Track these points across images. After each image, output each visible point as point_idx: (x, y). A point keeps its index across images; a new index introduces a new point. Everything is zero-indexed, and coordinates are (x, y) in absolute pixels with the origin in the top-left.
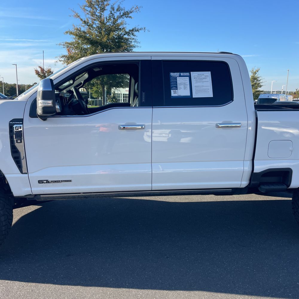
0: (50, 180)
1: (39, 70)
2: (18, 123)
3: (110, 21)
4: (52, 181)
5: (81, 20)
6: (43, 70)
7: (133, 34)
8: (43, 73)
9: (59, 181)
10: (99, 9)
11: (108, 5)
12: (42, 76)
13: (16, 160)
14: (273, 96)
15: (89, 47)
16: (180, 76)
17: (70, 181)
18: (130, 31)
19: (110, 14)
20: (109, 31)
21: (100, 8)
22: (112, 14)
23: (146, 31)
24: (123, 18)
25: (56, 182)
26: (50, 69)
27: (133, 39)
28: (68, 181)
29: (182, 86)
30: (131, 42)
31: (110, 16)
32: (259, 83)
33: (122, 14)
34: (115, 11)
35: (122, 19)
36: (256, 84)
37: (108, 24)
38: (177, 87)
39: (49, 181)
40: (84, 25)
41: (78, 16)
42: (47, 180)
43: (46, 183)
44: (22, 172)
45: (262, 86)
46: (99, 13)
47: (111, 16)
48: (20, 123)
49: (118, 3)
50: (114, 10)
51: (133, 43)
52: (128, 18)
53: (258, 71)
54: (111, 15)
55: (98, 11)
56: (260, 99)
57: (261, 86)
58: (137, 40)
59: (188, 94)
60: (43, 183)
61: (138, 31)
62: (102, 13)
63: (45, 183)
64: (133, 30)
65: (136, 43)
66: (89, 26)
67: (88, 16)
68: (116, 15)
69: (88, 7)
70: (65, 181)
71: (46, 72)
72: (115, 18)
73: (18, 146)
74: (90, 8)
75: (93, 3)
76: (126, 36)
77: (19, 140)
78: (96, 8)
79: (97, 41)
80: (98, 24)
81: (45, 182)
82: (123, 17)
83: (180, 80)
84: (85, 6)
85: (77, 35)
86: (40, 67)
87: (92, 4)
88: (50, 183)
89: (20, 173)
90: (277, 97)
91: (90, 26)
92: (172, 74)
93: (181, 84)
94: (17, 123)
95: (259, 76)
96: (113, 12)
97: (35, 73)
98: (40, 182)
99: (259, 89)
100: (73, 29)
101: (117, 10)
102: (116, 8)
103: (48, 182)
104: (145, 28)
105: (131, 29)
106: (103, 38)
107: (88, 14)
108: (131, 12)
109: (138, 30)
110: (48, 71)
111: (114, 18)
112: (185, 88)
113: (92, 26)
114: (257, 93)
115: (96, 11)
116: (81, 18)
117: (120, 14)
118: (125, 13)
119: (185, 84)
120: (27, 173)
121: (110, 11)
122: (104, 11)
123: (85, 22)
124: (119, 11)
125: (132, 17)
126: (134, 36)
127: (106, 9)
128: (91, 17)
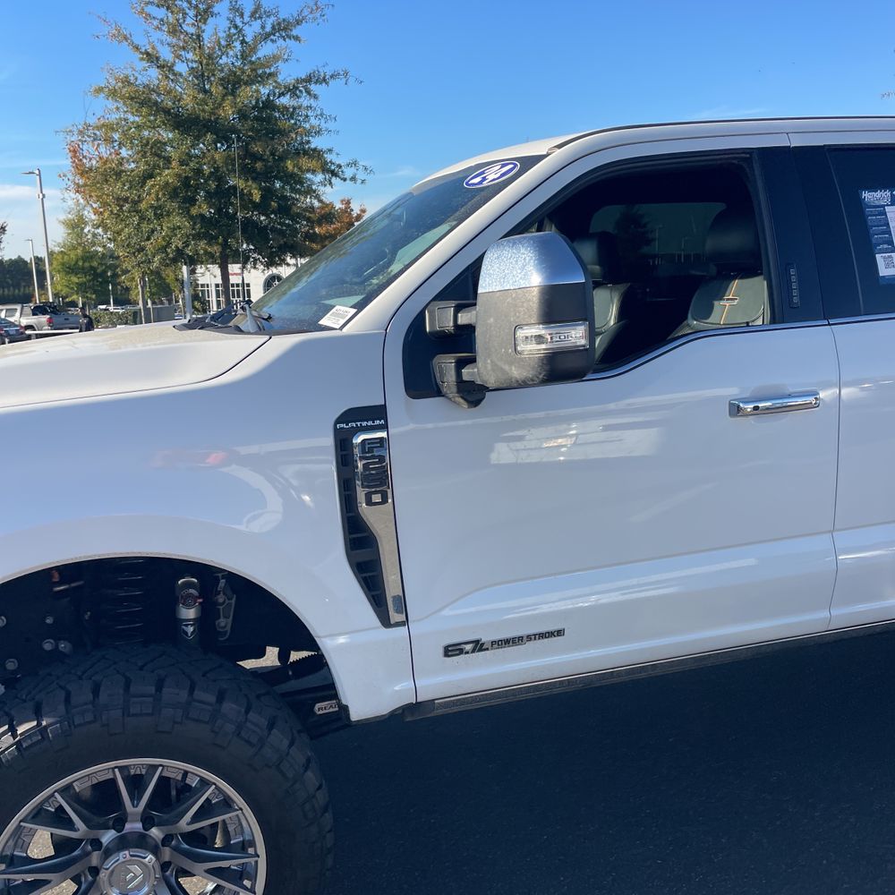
0: (486, 638)
2: (370, 423)
3: (231, 52)
4: (493, 643)
5: (137, 48)
7: (309, 94)
9: (520, 639)
10: (192, 13)
13: (364, 575)
15: (170, 135)
17: (560, 633)
18: (298, 81)
19: (230, 28)
20: (233, 83)
21: (196, 7)
22: (236, 27)
23: (351, 80)
24: (272, 40)
25: (507, 642)
28: (550, 634)
30: (307, 116)
31: (230, 36)
33: (268, 29)
34: (246, 19)
35: (270, 43)
37: (224, 60)
39: (483, 644)
41: (126, 38)
42: (477, 642)
43: (473, 651)
44: (386, 622)
46: (193, 24)
47: (235, 35)
48: (377, 422)
50: (242, 15)
51: (313, 121)
54: (233, 31)
55: (189, 21)
58: (324, 109)
60: (461, 652)
62: (203, 27)
63: (467, 653)
64: (309, 80)
65: (322, 122)
66: (161, 67)
67: (157, 36)
68: (251, 31)
69: (158, 6)
70: (542, 636)
72: (246, 43)
73: (373, 516)
74: (163, 10)
76: (285, 100)
77: (376, 492)
78: (182, 9)
79: (198, 117)
80: (192, 60)
81: (468, 647)
82: (272, 37)
84: (148, 4)
88: (487, 649)
89: (380, 624)
91: (166, 68)
94: (364, 424)
96: (238, 21)
98: (452, 650)
101: (253, 15)
102: (248, 6)
103: (478, 646)
104: (346, 74)
105: (304, 76)
107: (160, 29)
108: (298, 22)
109: (324, 78)
111: (243, 42)
113: (171, 69)
115: (184, 18)
116: (136, 42)
117: (263, 27)
118: (279, 24)
120: (405, 623)
121: (228, 19)
122: (210, 20)
123: (151, 58)
124: (260, 18)
125: (302, 39)
126: (315, 97)
127: (215, 10)
128: (170, 39)
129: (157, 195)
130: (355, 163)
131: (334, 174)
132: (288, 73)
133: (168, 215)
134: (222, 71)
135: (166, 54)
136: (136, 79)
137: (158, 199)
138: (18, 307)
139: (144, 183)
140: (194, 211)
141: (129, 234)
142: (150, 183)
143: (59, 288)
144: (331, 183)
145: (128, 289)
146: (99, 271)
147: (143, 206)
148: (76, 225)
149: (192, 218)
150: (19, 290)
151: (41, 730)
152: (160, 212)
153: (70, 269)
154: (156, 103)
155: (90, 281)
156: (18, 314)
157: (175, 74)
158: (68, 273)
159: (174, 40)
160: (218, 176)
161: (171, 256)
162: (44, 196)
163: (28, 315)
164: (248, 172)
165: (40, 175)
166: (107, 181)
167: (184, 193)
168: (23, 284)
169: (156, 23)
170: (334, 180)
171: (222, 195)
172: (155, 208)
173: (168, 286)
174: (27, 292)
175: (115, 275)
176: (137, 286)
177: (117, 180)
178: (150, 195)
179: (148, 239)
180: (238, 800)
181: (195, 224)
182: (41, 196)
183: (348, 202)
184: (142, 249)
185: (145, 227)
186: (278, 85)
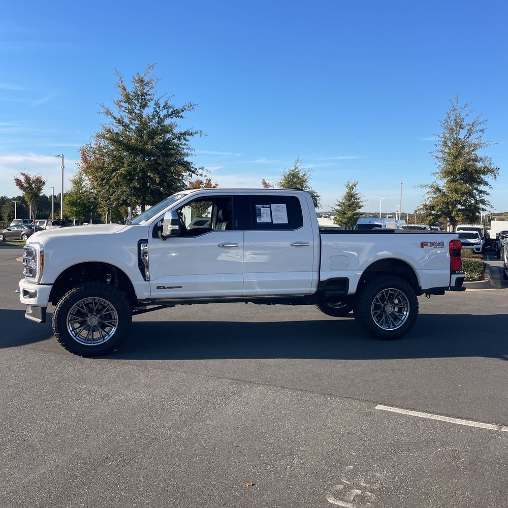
0: (166, 286)
1: (22, 179)
3: (154, 121)
5: (115, 118)
6: (28, 179)
7: (185, 139)
8: (29, 183)
9: (173, 287)
10: (139, 105)
11: (152, 100)
12: (27, 188)
13: (142, 270)
14: (377, 222)
15: (125, 154)
16: (263, 207)
17: (181, 287)
18: (181, 134)
20: (153, 134)
21: (141, 103)
22: (156, 111)
23: (203, 135)
25: (170, 287)
26: (40, 178)
27: (185, 144)
28: (179, 287)
29: (265, 215)
30: (183, 148)
31: (154, 115)
32: (359, 203)
33: (170, 113)
34: (161, 108)
35: (170, 118)
36: (353, 203)
37: (150, 124)
38: (261, 215)
40: (117, 125)
41: (111, 114)
45: (362, 206)
46: (139, 110)
48: (146, 242)
49: (165, 99)
50: (159, 107)
51: (185, 151)
52: (178, 119)
53: (355, 186)
54: (155, 113)
55: (137, 108)
56: (360, 225)
57: (360, 207)
58: (190, 146)
59: (269, 221)
60: (160, 288)
61: (191, 134)
62: (143, 111)
63: (162, 289)
64: (185, 134)
65: (189, 151)
66: (124, 126)
67: (123, 114)
68: (163, 113)
69: (125, 102)
70: (177, 287)
71: (33, 181)
73: (144, 259)
74: (127, 104)
75: (131, 97)
76: (175, 141)
77: (145, 255)
78: (134, 104)
79: (137, 148)
80: (137, 124)
81: (162, 287)
82: (171, 116)
83: (263, 210)
84: (121, 101)
85: (110, 140)
86: (23, 174)
87: (129, 98)
88: (166, 288)
89: (144, 280)
90: (381, 223)
91: (126, 126)
92: (257, 206)
93: (264, 213)
94: (143, 242)
95: (357, 192)
96: (158, 109)
97: (16, 184)
98: (158, 288)
99: (358, 211)
100: (103, 131)
101: (164, 107)
102: (162, 104)
103: (164, 288)
104: (201, 132)
105: (183, 132)
106: (146, 143)
107: (125, 112)
108: (182, 111)
110: (37, 180)
111: (159, 117)
112: (267, 216)
113: (128, 127)
114: (355, 217)
115: (135, 107)
116: (115, 116)
117: (168, 112)
118: (174, 111)
119: (267, 213)
120: (149, 281)
121: (154, 108)
122: (146, 108)
123: (120, 122)
124: (167, 108)
125: (184, 117)
126: (187, 140)
127: (148, 105)
128: (128, 115)
129: (117, 177)
130: (202, 168)
131: (193, 172)
132: (176, 131)
133: (121, 186)
134: (149, 128)
135: (126, 121)
136: (113, 130)
137: (117, 179)
138: (46, 221)
139: (112, 173)
140: (132, 185)
141: (104, 193)
142: (115, 173)
143: (66, 213)
144: (191, 176)
145: (100, 215)
146: (87, 205)
147: (111, 182)
148: (78, 183)
149: (131, 188)
150: (42, 213)
151: (81, 289)
152: (118, 184)
153: (73, 204)
154: (121, 141)
155: (81, 210)
156: (45, 224)
157: (129, 129)
158: (71, 206)
159: (131, 116)
160: (143, 171)
161: (121, 202)
162: (64, 167)
163: (50, 225)
164: (155, 170)
165: (63, 157)
166: (97, 171)
167: (129, 177)
168: (44, 209)
169: (123, 109)
170: (193, 174)
171: (144, 178)
172: (116, 183)
173: (121, 214)
174: (46, 213)
175: (95, 208)
176: (105, 215)
177: (101, 171)
178: (115, 177)
179: (112, 195)
180: (114, 309)
181: (132, 190)
182: (62, 167)
183: (210, 181)
184: (109, 199)
185: (111, 190)
186: (174, 134)
